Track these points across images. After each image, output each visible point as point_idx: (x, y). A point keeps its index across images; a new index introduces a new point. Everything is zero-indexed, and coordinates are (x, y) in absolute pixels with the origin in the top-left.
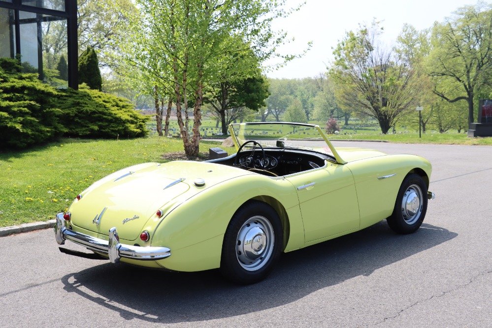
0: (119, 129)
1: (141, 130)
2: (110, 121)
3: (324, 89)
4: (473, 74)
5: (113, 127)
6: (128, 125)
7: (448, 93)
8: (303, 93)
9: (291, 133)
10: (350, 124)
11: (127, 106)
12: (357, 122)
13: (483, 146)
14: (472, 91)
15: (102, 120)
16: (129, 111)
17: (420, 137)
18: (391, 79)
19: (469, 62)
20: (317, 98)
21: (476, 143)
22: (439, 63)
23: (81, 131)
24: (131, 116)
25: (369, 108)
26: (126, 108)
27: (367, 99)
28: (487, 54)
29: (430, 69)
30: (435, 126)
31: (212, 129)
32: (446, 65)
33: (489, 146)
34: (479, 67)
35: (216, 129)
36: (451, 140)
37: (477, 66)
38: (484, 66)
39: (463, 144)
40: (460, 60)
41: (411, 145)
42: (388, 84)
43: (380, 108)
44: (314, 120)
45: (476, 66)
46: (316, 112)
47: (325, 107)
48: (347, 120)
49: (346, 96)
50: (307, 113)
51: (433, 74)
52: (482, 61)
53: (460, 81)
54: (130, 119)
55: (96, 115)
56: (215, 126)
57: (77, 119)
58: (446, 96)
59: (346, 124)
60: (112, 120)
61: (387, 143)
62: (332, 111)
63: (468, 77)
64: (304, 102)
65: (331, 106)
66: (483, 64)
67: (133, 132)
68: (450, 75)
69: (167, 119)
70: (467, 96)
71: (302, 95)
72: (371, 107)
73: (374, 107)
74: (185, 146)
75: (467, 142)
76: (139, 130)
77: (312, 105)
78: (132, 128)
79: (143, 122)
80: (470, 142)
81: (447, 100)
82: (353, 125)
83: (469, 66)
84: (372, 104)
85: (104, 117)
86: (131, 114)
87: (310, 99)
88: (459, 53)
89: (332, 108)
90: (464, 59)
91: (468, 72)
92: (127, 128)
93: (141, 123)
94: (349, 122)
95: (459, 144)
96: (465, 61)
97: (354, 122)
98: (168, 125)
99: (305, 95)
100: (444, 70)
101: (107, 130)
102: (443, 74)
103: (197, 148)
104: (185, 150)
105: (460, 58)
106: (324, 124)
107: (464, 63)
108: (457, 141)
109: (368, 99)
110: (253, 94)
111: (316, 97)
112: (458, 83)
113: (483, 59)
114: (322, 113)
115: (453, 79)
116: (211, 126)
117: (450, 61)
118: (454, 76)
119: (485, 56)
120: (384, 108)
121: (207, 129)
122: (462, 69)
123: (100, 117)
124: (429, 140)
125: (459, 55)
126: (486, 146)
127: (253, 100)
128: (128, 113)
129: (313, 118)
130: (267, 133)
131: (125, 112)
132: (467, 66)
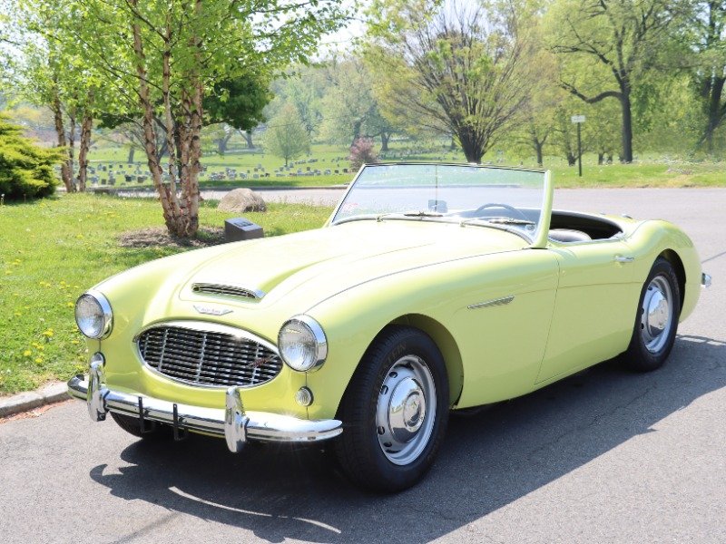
1: (46, 181)
3: (341, 81)
4: (627, 49)
6: (19, 171)
7: (583, 87)
8: (298, 89)
9: (281, 169)
10: (392, 149)
11: (11, 129)
12: (405, 145)
13: (703, 189)
14: (628, 81)
16: (15, 141)
17: (580, 174)
18: (483, 61)
19: (620, 24)
20: (326, 99)
21: (689, 183)
22: (567, 29)
24: (22, 152)
25: (443, 118)
26: (7, 135)
27: (437, 100)
28: (651, 10)
29: (552, 39)
30: (558, 150)
31: (121, 166)
32: (580, 32)
33: (713, 189)
34: (640, 33)
35: (130, 167)
36: (641, 179)
37: (635, 33)
38: (648, 32)
39: (665, 186)
40: (603, 20)
41: (564, 190)
42: (478, 70)
43: (463, 118)
44: (320, 143)
45: (631, 34)
46: (327, 127)
47: (344, 119)
48: (385, 141)
49: (397, 96)
50: (309, 129)
51: (557, 48)
52: (644, 23)
53: (606, 61)
54: (23, 158)
56: (127, 160)
58: (579, 91)
59: (385, 149)
61: (519, 189)
62: (358, 125)
63: (620, 54)
64: (302, 108)
65: (354, 114)
66: (645, 29)
67: (32, 187)
68: (589, 51)
69: (82, 155)
70: (619, 90)
71: (297, 93)
72: (445, 115)
73: (451, 116)
74: (167, 217)
75: (671, 181)
76: (41, 183)
77: (317, 114)
78: (28, 177)
79: (48, 163)
80: (677, 180)
81: (583, 97)
82: (397, 151)
83: (620, 32)
84: (447, 111)
86: (21, 147)
87: (312, 104)
88: (601, 9)
89: (358, 119)
90: (611, 19)
91: (620, 44)
92: (16, 178)
93: (44, 167)
94: (390, 145)
95: (656, 186)
96: (614, 23)
97: (398, 146)
98: (86, 166)
99: (303, 95)
100: (576, 41)
102: (575, 50)
103: (195, 219)
104: (168, 224)
105: (605, 17)
106: (344, 150)
107: (612, 27)
108: (653, 180)
109: (441, 100)
110: (242, 97)
111: (326, 97)
112: (601, 65)
113: (644, 19)
114: (339, 129)
115: (591, 58)
116: (119, 159)
117: (584, 23)
118: (595, 52)
119: (649, 13)
120: (470, 118)
121: (111, 167)
122: (610, 39)
124: (600, 181)
125: (602, 13)
126: (709, 189)
127: (242, 108)
128: (15, 145)
129: (320, 138)
130: (234, 171)
131: (7, 143)
132: (617, 34)
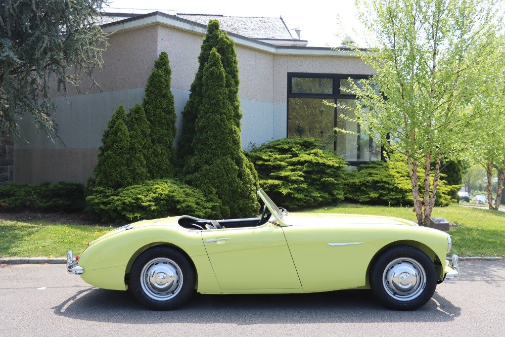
0: (396, 198)
2: (392, 190)
5: (391, 195)
15: (384, 188)
23: (363, 198)
55: (380, 184)
57: (363, 188)
60: (392, 189)
85: (387, 186)
101: (385, 198)
123: (383, 186)
